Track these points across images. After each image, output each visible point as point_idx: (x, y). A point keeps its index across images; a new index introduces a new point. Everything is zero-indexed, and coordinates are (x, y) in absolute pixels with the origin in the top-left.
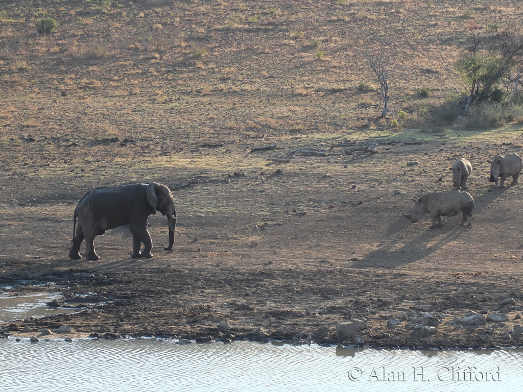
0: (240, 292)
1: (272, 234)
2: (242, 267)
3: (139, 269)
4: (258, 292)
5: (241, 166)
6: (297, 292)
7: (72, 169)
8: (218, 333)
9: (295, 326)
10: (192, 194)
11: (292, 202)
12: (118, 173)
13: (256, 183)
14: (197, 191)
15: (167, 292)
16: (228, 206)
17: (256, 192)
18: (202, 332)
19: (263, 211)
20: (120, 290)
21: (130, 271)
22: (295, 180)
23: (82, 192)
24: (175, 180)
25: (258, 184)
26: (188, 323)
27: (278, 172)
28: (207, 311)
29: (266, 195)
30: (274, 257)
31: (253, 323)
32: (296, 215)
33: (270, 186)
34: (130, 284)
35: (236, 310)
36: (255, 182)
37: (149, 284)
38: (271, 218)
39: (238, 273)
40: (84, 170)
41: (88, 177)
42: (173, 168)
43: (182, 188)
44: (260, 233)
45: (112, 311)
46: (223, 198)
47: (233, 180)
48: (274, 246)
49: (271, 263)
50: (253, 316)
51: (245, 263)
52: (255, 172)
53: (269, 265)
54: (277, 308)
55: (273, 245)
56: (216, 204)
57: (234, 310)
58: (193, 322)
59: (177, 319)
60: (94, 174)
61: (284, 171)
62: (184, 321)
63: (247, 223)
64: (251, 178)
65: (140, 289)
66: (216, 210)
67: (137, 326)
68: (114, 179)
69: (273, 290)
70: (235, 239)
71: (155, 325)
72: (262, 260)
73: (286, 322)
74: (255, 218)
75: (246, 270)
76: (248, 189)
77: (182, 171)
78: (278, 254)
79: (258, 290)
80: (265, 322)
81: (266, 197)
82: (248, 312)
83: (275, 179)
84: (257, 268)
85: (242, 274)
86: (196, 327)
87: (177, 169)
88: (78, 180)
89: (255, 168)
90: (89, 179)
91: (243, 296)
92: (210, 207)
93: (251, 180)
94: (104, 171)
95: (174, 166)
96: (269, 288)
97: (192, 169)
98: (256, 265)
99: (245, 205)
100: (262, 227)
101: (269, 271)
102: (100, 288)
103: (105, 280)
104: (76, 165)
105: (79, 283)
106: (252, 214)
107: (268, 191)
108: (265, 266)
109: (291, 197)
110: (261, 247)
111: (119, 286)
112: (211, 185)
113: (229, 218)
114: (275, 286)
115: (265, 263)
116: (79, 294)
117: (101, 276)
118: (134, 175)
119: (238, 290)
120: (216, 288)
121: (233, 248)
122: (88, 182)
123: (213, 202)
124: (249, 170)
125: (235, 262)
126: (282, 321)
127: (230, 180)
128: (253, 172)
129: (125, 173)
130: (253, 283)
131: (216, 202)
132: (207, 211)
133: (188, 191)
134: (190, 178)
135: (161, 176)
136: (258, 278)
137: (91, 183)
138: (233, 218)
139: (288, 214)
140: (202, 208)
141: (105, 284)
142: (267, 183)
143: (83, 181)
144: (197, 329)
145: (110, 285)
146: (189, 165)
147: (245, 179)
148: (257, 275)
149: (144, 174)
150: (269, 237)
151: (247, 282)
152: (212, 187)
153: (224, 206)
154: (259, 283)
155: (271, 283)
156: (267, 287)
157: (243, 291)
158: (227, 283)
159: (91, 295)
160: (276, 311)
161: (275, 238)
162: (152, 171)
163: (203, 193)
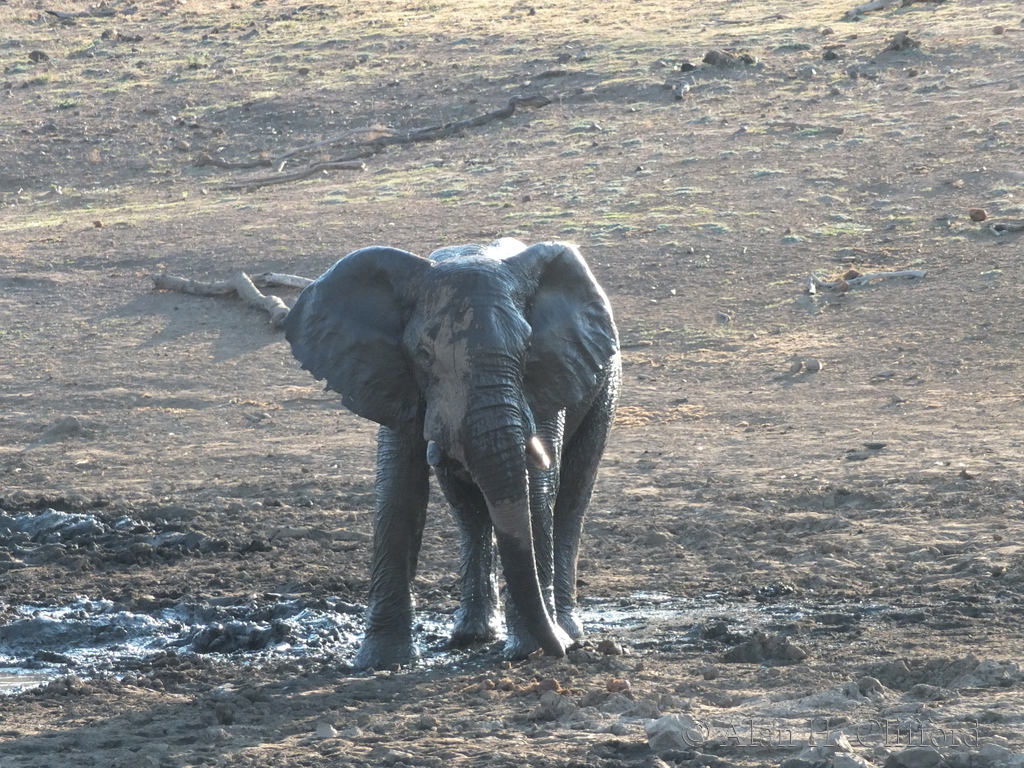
0: (744, 579)
1: (879, 321)
2: (751, 471)
3: (294, 487)
4: (823, 577)
5: (737, 23)
6: (997, 573)
9: (991, 727)
10: (523, 150)
11: (967, 176)
12: (195, 67)
13: (803, 96)
14: (547, 138)
16: (684, 199)
17: (804, 137)
18: (580, 760)
19: (840, 220)
20: (214, 584)
21: (257, 496)
22: (975, 78)
23: (38, 151)
24: (447, 92)
25: (813, 101)
26: (518, 721)
27: (902, 47)
28: (605, 667)
29: (849, 147)
30: (892, 423)
31: (802, 715)
32: (987, 233)
33: (865, 108)
34: (258, 556)
35: (729, 658)
36: (798, 91)
37: (343, 555)
38: (876, 249)
39: (736, 499)
40: (44, 56)
41: (63, 84)
42: (438, 37)
43: (480, 123)
44: (826, 317)
45: (181, 679)
46: (662, 167)
47: (701, 88)
48: (892, 375)
49: (876, 448)
50: (806, 683)
51: (762, 451)
52: (798, 48)
53: (872, 459)
54: (910, 646)
55: (886, 369)
56: (629, 195)
57: (720, 660)
58: (542, 718)
59: (473, 705)
60: (88, 73)
61: (926, 43)
62: (503, 712)
63: (769, 276)
64: (780, 75)
65: (301, 577)
66: (630, 221)
67: (291, 740)
68: (177, 92)
69: (890, 568)
70: (717, 345)
71: (372, 735)
72: (839, 438)
73: (952, 708)
74: (806, 250)
75: (771, 483)
76: (772, 125)
77: (478, 51)
78: (909, 408)
79: (823, 571)
80: (858, 711)
81: (848, 158)
82: (783, 669)
83: (889, 77)
84: (817, 473)
85: (753, 498)
86: (553, 741)
87: (455, 44)
88: (18, 102)
89: (799, 30)
90: (68, 96)
91: (758, 599)
92: (604, 209)
93: (783, 84)
94: (133, 56)
95: (440, 31)
96: (873, 561)
97: (522, 42)
98: (810, 457)
99: (760, 197)
100: (835, 290)
101: (872, 485)
102: (124, 576)
103: (145, 540)
104: (7, 35)
105: (31, 555)
106: (788, 232)
107: (857, 133)
108: (852, 463)
109: (960, 154)
110: (835, 379)
111: (210, 567)
112: (606, 108)
113: (689, 253)
114: (901, 551)
115: (853, 451)
116: (34, 605)
117: (129, 524)
118: (265, 72)
119: (736, 570)
120: (640, 563)
121: (709, 388)
122: (63, 107)
123: (616, 183)
124: (773, 39)
125: (721, 449)
126: (933, 706)
127: (688, 87)
128: (790, 47)
129: (225, 63)
130: (803, 540)
131: (632, 185)
132: (593, 226)
133: (507, 137)
134: (513, 80)
135: (383, 77)
136: (823, 516)
137: (77, 114)
138: (707, 252)
139: (952, 233)
140: (569, 211)
141: (146, 558)
142: (850, 93)
143: (39, 105)
144: (557, 749)
145: (171, 565)
146: (505, 22)
147: (753, 77)
148: (818, 503)
149: (307, 66)
150: (867, 334)
151: (774, 537)
152: (613, 119)
153: (664, 203)
154: (829, 538)
155: (879, 537)
156: (863, 556)
157: (757, 577)
158: (689, 541)
159: (88, 607)
160: (906, 660)
161: (893, 337)
162: (346, 52)
163: (573, 145)
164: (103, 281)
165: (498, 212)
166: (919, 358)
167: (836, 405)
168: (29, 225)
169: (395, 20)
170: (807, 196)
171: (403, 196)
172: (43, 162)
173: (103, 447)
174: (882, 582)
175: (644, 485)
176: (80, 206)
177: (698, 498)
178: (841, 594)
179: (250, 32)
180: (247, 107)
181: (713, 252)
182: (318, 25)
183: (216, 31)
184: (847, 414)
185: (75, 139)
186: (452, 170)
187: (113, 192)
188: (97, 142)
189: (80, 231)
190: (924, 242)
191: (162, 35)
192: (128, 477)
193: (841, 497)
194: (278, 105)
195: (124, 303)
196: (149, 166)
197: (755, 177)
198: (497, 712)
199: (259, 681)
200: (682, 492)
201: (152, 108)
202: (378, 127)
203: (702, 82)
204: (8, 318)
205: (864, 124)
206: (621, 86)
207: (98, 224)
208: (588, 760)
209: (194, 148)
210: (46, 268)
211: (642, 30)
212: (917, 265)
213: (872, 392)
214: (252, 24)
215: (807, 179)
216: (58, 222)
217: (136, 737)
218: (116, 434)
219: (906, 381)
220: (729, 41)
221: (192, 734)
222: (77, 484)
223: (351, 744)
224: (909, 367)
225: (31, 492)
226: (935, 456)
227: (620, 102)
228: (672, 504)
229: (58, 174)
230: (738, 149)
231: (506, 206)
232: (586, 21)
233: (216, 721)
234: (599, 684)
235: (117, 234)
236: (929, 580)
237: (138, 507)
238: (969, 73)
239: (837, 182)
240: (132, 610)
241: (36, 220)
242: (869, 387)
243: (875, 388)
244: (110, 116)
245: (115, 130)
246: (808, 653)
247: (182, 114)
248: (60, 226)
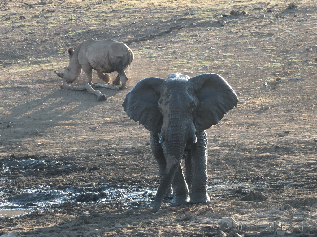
0: (247, 175)
1: (287, 93)
2: (248, 141)
3: (106, 150)
4: (272, 173)
5: (240, 1)
7: (7, 17)
8: (219, 233)
10: (174, 43)
11: (313, 47)
12: (71, 19)
13: (261, 24)
14: (182, 39)
15: (147, 179)
17: (262, 37)
18: (198, 232)
19: (274, 62)
20: (82, 180)
21: (94, 153)
22: (315, 17)
23: (23, 47)
24: (150, 25)
25: (265, 25)
26: (178, 221)
27: (292, 8)
29: (276, 39)
30: (292, 125)
31: (267, 217)
33: (281, 27)
34: (95, 171)
35: (243, 199)
36: (260, 22)
37: (122, 171)
38: (285, 71)
39: (244, 150)
40: (24, 18)
41: (30, 26)
42: (147, 8)
43: (161, 35)
44: (270, 92)
45: (72, 210)
46: (218, 47)
47: (229, 22)
48: (292, 110)
49: (287, 133)
50: (267, 207)
51: (252, 135)
52: (259, 9)
53: (286, 136)
54: (300, 194)
55: (289, 108)
56: (208, 56)
57: (240, 200)
58: (185, 220)
59: (164, 216)
60: (38, 22)
61: (299, 6)
63: (252, 80)
64: (254, 17)
65: (109, 178)
66: (209, 64)
68: (66, 28)
69: (293, 170)
71: (132, 226)
72: (276, 130)
73: (313, 213)
74: (263, 72)
75: (255, 145)
76: (252, 33)
77: (159, 12)
78: (297, 120)
79: (272, 172)
80: (284, 215)
81: (276, 43)
82: (260, 202)
83: (288, 17)
84: (269, 141)
85: (249, 150)
86: (189, 227)
87: (152, 10)
88: (16, 32)
89: (260, 3)
90: (32, 30)
91: (252, 181)
92: (200, 60)
93: (255, 20)
94: (52, 17)
95: (147, 6)
96: (287, 168)
97: (173, 9)
98: (267, 136)
99: (249, 56)
100: (273, 84)
101: (286, 144)
102: (54, 179)
103: (60, 167)
104: (12, 11)
105: (24, 173)
106: (258, 66)
107: (279, 35)
108: (280, 138)
109: (311, 41)
110: (274, 112)
111: (80, 175)
112: (200, 29)
113: (227, 73)
114: (296, 165)
115: (280, 134)
116: (26, 188)
117: (55, 162)
118: (93, 21)
119: (244, 172)
120: (215, 171)
121: (235, 115)
122: (30, 33)
123: (204, 52)
124: (251, 6)
125: (239, 134)
126: (307, 213)
127: (225, 22)
128: (257, 9)
129: (81, 18)
130: (265, 162)
131: (209, 53)
132: (197, 66)
133: (169, 39)
134: (171, 21)
135: (130, 21)
136: (271, 155)
137: (35, 35)
138: (233, 73)
139: (309, 65)
140: (189, 62)
141: (60, 173)
142: (276, 23)
143: (23, 33)
144: (190, 229)
145: (68, 175)
146: (168, 3)
147: (246, 18)
148: (269, 150)
149: (106, 18)
150: (283, 97)
151: (256, 161)
152: (202, 32)
153: (219, 58)
154: (273, 161)
155: (289, 161)
156: (284, 167)
157: (251, 174)
158: (230, 163)
159: (42, 189)
160: (298, 199)
161: (292, 98)
162: (118, 14)
163: (190, 41)
164: (44, 87)
165: (167, 62)
166: (300, 104)
167: (274, 120)
168: (21, 70)
169: (133, 3)
170: (263, 55)
171: (137, 58)
172: (25, 50)
173: (46, 139)
174: (290, 175)
175: (215, 146)
176: (36, 64)
177: (232, 150)
178: (277, 179)
179: (88, 8)
180: (88, 32)
181: (235, 73)
182: (109, 6)
183: (77, 8)
184: (278, 123)
185: (34, 43)
186: (152, 50)
187: (47, 59)
188: (41, 44)
189: (37, 72)
190: (301, 68)
191: (61, 10)
192: (54, 148)
193: (277, 148)
194: (97, 31)
195: (51, 93)
196: (58, 51)
197: (247, 49)
198: (171, 218)
199: (97, 210)
200: (227, 148)
201: (58, 33)
202: (129, 37)
203: (230, 20)
204: (15, 99)
205: (281, 32)
206: (204, 22)
207: (42, 69)
208: (200, 232)
209: (72, 45)
210: (26, 84)
211: (210, 4)
212: (298, 75)
213: (285, 116)
214: (89, 6)
215: (263, 50)
216: (30, 69)
217: (59, 229)
218: (50, 134)
219: (296, 112)
220: (238, 7)
221: (76, 227)
222: (38, 151)
223: (126, 229)
224: (297, 107)
225: (24, 153)
226: (306, 135)
227: (204, 27)
228: (224, 152)
229: (30, 54)
230: (242, 41)
231: (170, 60)
232: (193, 2)
233: (84, 223)
234: (203, 208)
235: (48, 72)
236: (305, 174)
237: (57, 157)
238: (313, 15)
239: (273, 50)
240: (57, 189)
241: (23, 69)
242: (284, 114)
243: (286, 114)
244: (45, 36)
245: (47, 40)
246: (268, 197)
247: (67, 34)
248: (31, 70)
